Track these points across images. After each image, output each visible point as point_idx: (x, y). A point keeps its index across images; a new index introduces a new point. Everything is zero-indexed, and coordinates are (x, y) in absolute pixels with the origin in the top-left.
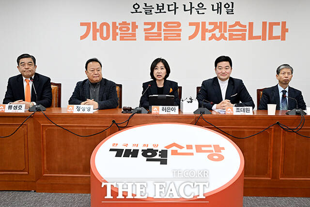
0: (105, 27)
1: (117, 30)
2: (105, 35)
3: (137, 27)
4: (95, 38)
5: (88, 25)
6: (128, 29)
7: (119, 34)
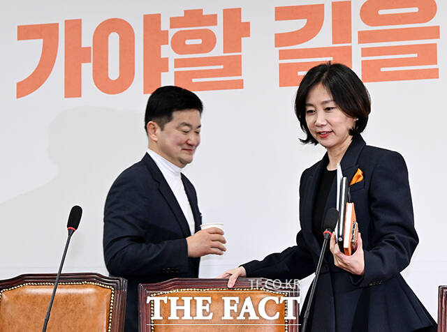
0: (114, 39)
1: (163, 47)
2: (114, 73)
3: (245, 29)
4: (73, 89)
5: (45, 32)
6: (210, 41)
7: (171, 64)
